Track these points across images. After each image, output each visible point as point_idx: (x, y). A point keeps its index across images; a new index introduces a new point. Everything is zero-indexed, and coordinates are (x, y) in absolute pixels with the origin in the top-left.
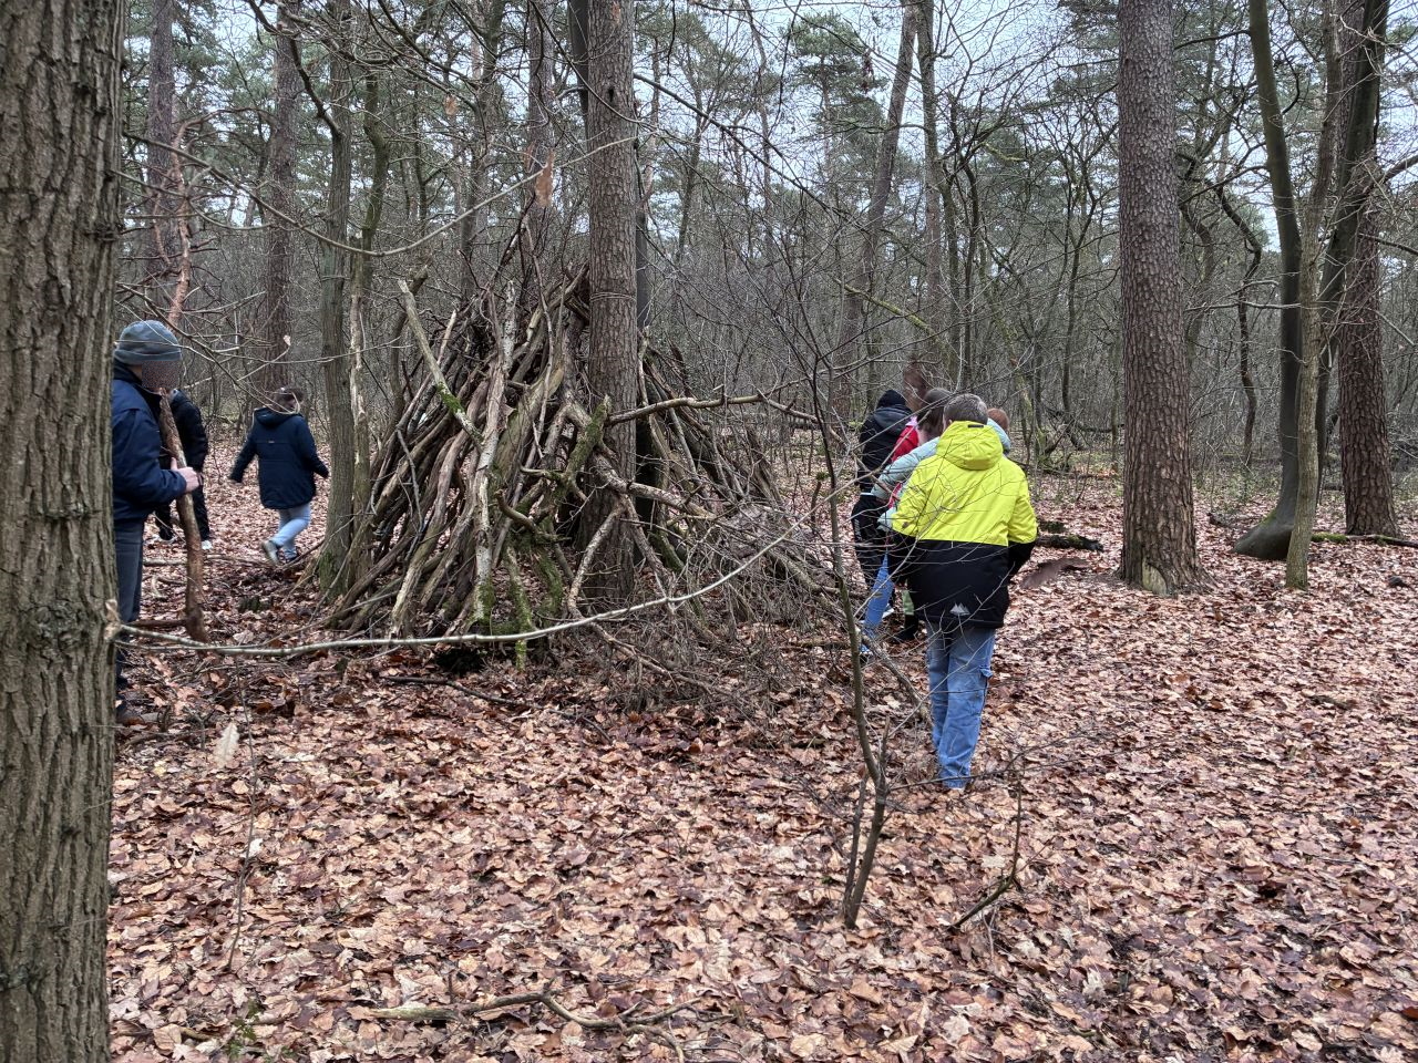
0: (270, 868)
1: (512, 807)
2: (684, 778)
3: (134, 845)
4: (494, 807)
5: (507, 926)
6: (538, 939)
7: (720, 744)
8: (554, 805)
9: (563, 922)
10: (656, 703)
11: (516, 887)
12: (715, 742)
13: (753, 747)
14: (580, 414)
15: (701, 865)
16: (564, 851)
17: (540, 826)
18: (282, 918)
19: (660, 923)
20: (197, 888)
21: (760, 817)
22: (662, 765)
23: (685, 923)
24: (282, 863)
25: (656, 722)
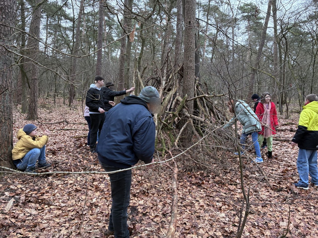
0: (96, 206)
1: (155, 195)
2: (199, 191)
3: (69, 197)
4: (151, 195)
5: (148, 229)
6: (154, 233)
7: (210, 182)
8: (165, 195)
9: (161, 229)
10: (195, 170)
11: (152, 217)
12: (208, 182)
13: (218, 184)
14: (180, 99)
15: (200, 216)
16: (165, 209)
17: (161, 201)
18: (96, 220)
19: (186, 233)
20: (79, 210)
21: (217, 204)
22: (194, 187)
23: (193, 234)
24: (99, 205)
25: (194, 175)
